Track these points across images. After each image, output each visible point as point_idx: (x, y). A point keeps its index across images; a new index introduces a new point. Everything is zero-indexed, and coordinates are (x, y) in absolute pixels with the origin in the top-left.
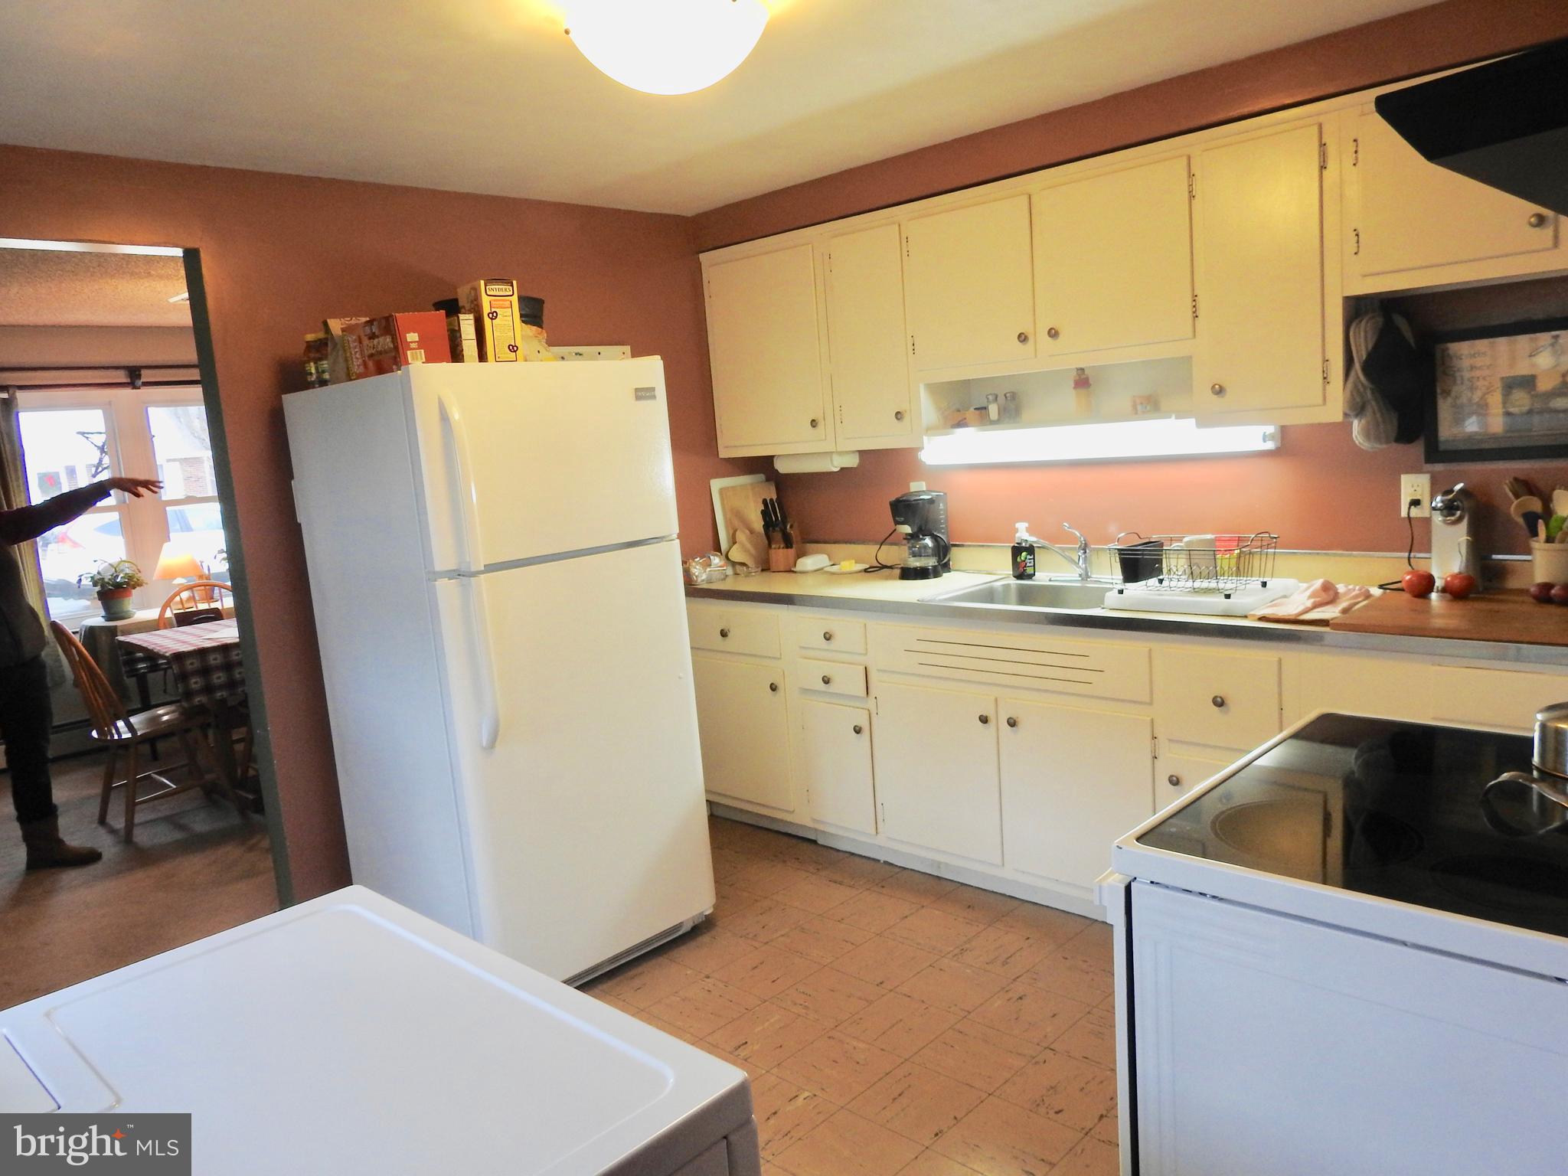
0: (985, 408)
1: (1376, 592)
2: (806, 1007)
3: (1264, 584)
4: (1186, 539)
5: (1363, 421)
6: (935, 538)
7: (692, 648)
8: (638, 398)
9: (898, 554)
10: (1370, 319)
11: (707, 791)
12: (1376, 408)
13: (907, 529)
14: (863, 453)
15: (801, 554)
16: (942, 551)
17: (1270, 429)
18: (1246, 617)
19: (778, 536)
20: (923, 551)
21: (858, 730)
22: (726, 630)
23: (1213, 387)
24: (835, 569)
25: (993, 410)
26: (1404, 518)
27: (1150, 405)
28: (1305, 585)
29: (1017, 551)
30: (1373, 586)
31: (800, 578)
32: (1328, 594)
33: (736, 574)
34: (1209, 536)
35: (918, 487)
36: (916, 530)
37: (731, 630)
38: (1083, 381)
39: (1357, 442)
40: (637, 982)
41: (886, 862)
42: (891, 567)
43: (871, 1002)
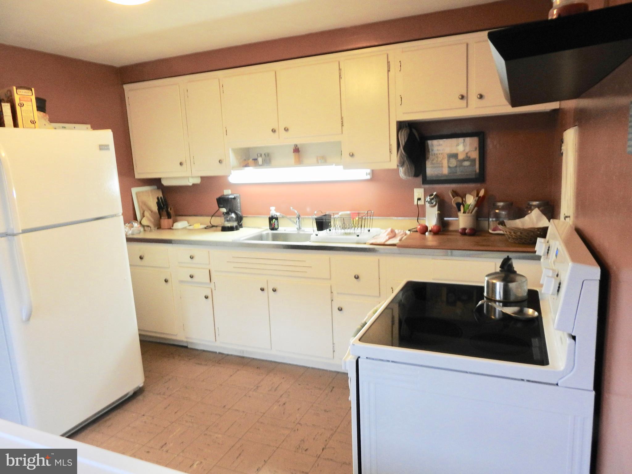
0: (257, 159)
1: (408, 233)
2: (192, 423)
3: (369, 231)
4: (340, 213)
5: (404, 168)
6: (236, 214)
7: (130, 265)
8: (100, 149)
9: (219, 221)
10: (405, 130)
11: (139, 330)
12: (408, 164)
13: (224, 210)
14: (202, 178)
15: (175, 221)
16: (239, 219)
17: (369, 171)
18: (365, 243)
19: (164, 213)
20: (231, 219)
21: (206, 297)
22: (142, 256)
23: (350, 154)
24: (191, 227)
25: (260, 160)
26: (416, 205)
27: (323, 160)
28: (385, 231)
29: (271, 219)
30: (407, 230)
31: (174, 231)
32: (393, 234)
33: (145, 230)
34: (348, 212)
35: (227, 192)
36: (228, 210)
37: (145, 256)
38: (297, 150)
39: (401, 176)
40: (108, 423)
41: (220, 353)
42: (216, 226)
43: (221, 416)
